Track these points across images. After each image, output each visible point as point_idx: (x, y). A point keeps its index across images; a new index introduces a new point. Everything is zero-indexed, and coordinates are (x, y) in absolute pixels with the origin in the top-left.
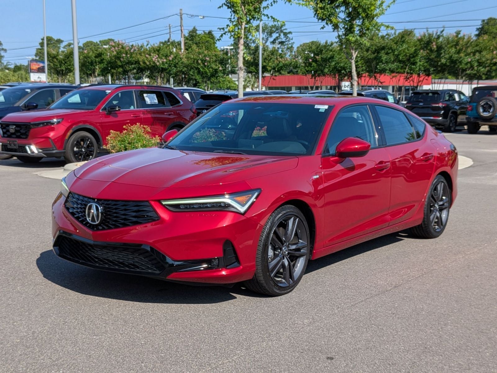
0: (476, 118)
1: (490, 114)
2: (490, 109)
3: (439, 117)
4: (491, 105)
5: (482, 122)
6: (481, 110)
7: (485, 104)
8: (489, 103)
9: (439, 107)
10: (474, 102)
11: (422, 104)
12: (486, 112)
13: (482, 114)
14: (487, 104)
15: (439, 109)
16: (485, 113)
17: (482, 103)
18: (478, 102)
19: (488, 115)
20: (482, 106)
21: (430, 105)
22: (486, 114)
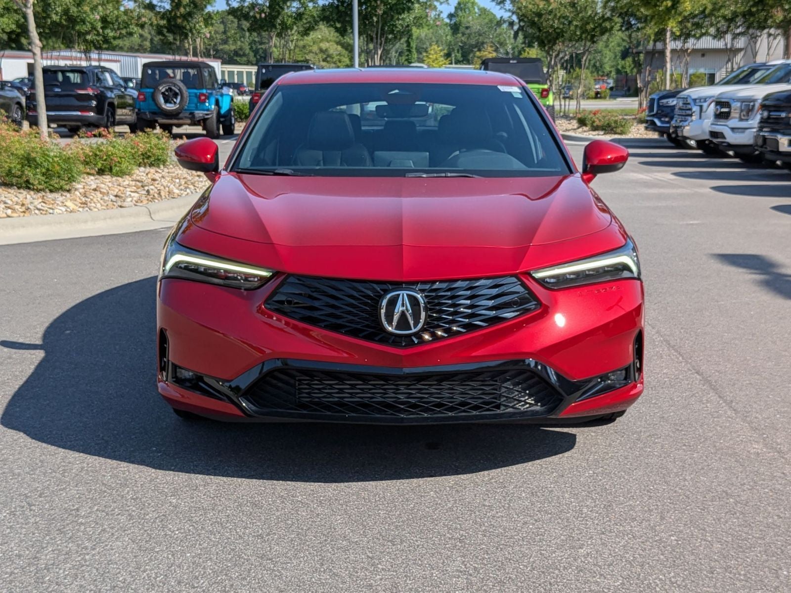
0: (154, 113)
1: (178, 106)
2: (176, 99)
3: (89, 111)
4: (177, 91)
5: (163, 119)
6: (161, 100)
7: (167, 90)
8: (173, 88)
9: (88, 95)
10: (148, 87)
11: (57, 90)
12: (170, 103)
13: (164, 106)
14: (170, 89)
15: (88, 98)
16: (168, 105)
17: (162, 89)
18: (156, 88)
19: (175, 108)
20: (163, 94)
21: (73, 91)
22: (169, 107)
